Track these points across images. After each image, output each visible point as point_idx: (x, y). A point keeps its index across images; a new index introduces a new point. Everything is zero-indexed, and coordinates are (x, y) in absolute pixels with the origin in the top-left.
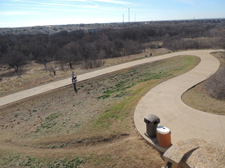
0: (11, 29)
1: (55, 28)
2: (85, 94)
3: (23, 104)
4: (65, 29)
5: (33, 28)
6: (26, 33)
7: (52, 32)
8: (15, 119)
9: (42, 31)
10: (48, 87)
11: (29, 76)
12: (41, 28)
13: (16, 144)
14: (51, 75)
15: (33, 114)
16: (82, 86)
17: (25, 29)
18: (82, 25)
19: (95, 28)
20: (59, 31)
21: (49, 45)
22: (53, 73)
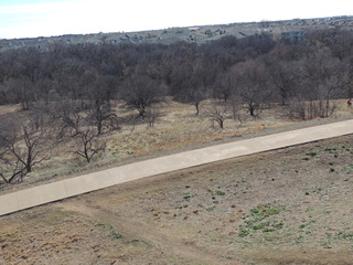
0: (127, 35)
1: (208, 31)
2: (323, 172)
3: (193, 177)
4: (230, 32)
5: (165, 32)
6: (154, 41)
7: (202, 40)
8: (186, 203)
9: (184, 38)
10: (236, 149)
11: (169, 127)
12: (180, 31)
13: (207, 252)
14: (213, 127)
15: (219, 198)
16: (313, 155)
17: (150, 34)
18: (264, 24)
19: (297, 29)
20: (217, 37)
21: (198, 66)
22: (217, 124)
